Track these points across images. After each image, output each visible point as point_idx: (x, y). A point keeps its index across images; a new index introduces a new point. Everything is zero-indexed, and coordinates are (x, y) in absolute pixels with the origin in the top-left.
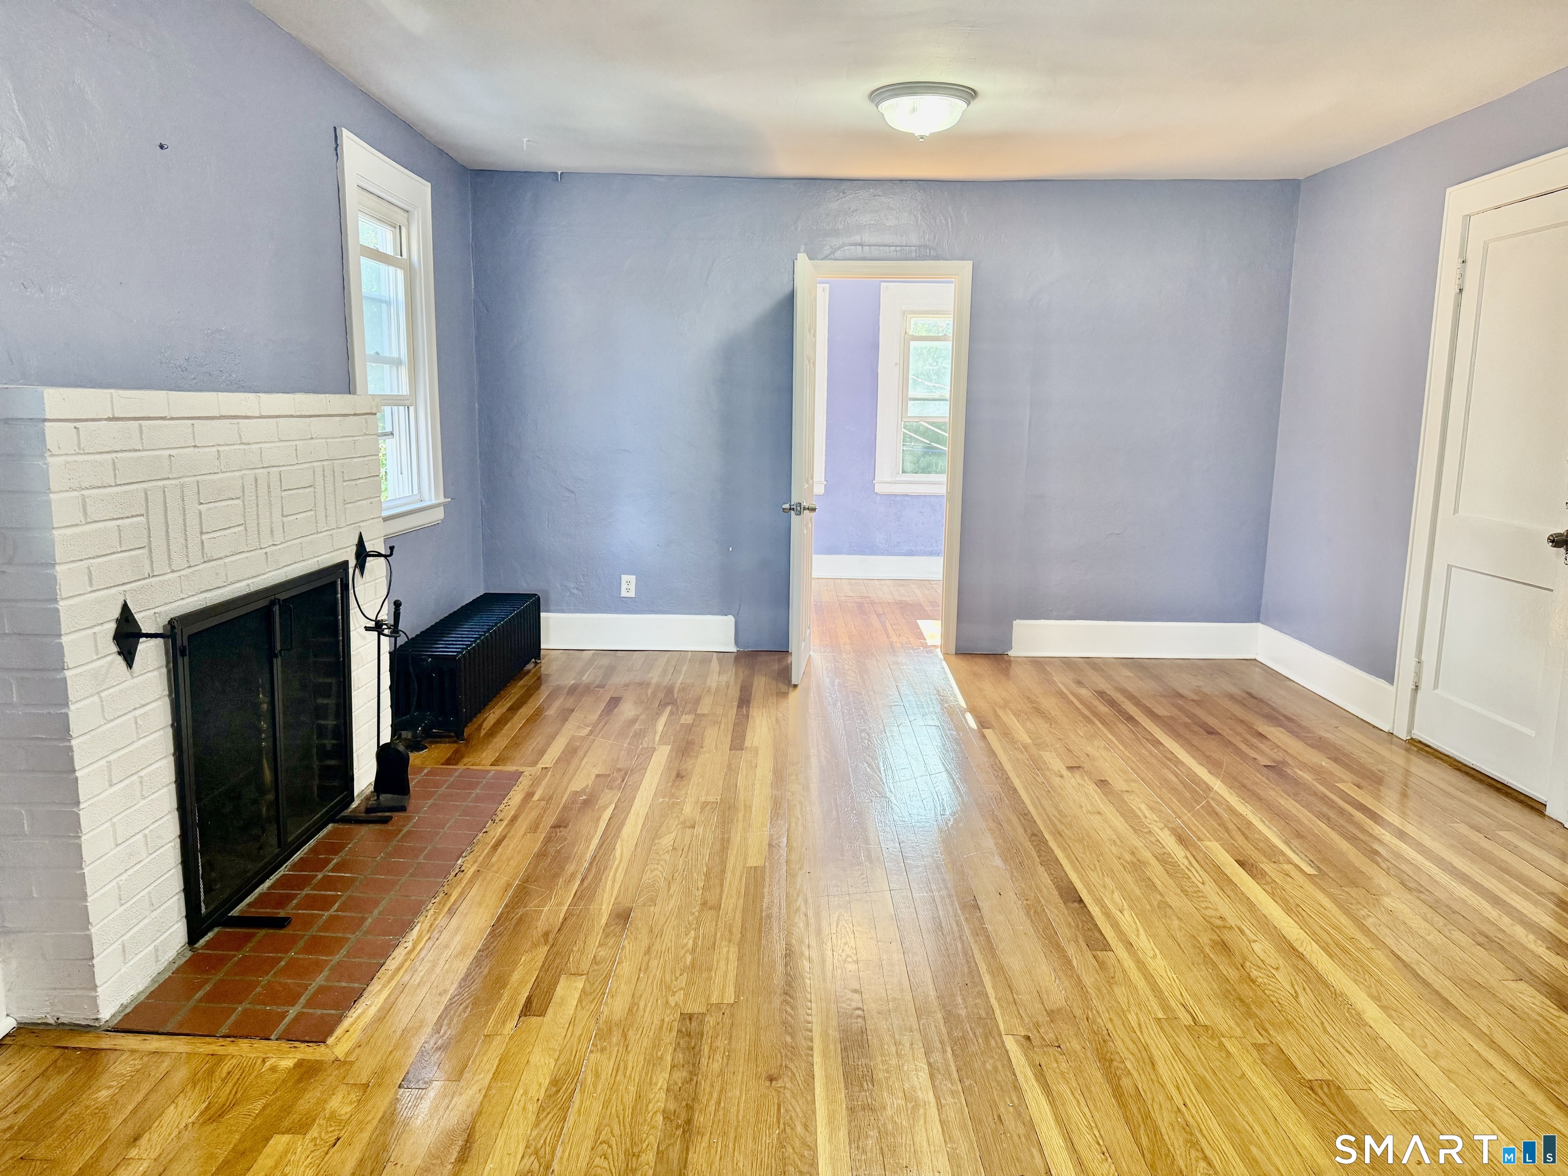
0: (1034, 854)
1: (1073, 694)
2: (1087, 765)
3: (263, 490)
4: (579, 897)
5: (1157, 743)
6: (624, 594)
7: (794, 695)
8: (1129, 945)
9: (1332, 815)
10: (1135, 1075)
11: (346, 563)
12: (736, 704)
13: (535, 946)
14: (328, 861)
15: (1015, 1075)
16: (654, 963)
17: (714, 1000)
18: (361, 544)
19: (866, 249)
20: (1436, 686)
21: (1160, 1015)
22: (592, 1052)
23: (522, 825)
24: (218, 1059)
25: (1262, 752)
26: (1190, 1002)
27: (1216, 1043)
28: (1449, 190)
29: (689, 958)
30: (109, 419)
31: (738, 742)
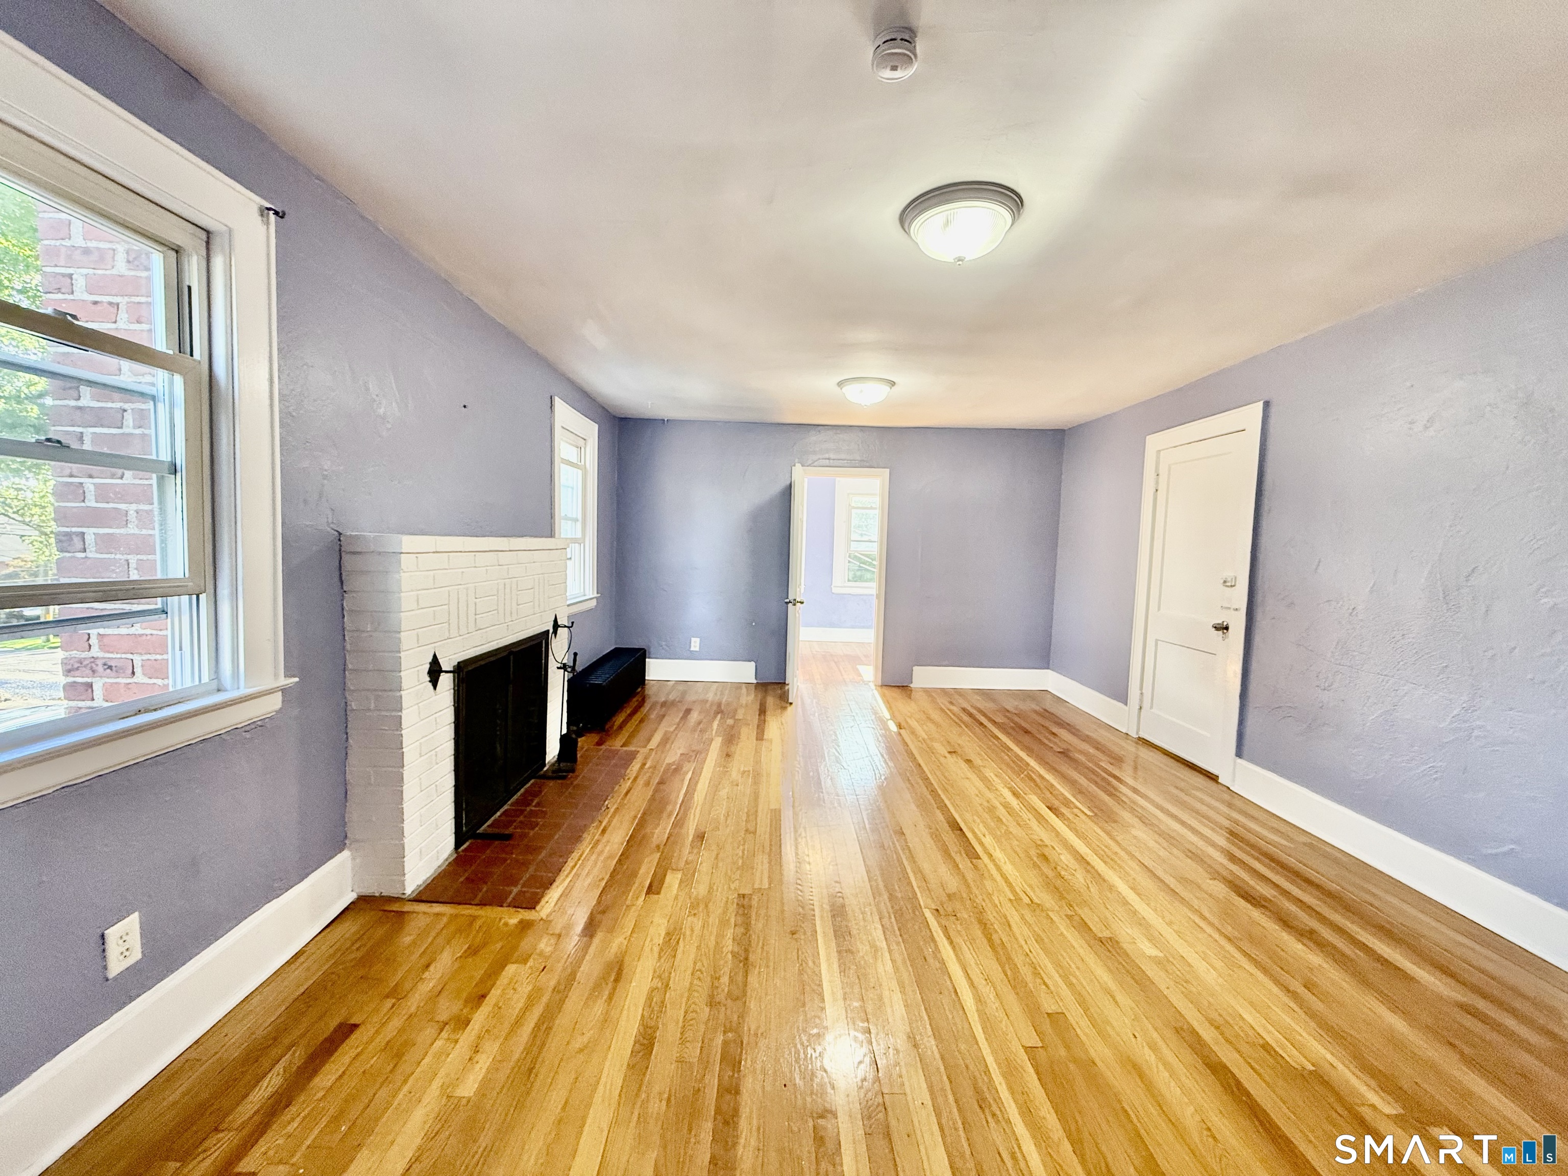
0: (933, 802)
1: (949, 709)
2: (959, 751)
3: (508, 590)
4: (674, 825)
5: (997, 738)
6: (692, 649)
7: (790, 709)
8: (990, 856)
9: (1098, 780)
10: (1000, 933)
11: (548, 631)
12: (758, 713)
13: (652, 853)
14: (532, 801)
15: (931, 932)
16: (720, 864)
17: (756, 886)
18: (556, 621)
19: (831, 461)
20: (1151, 707)
21: (1013, 898)
22: (688, 916)
23: (641, 782)
24: (474, 918)
25: (1055, 743)
26: (1028, 890)
27: (1044, 914)
28: (1148, 437)
29: (740, 862)
30: (434, 552)
31: (760, 736)
